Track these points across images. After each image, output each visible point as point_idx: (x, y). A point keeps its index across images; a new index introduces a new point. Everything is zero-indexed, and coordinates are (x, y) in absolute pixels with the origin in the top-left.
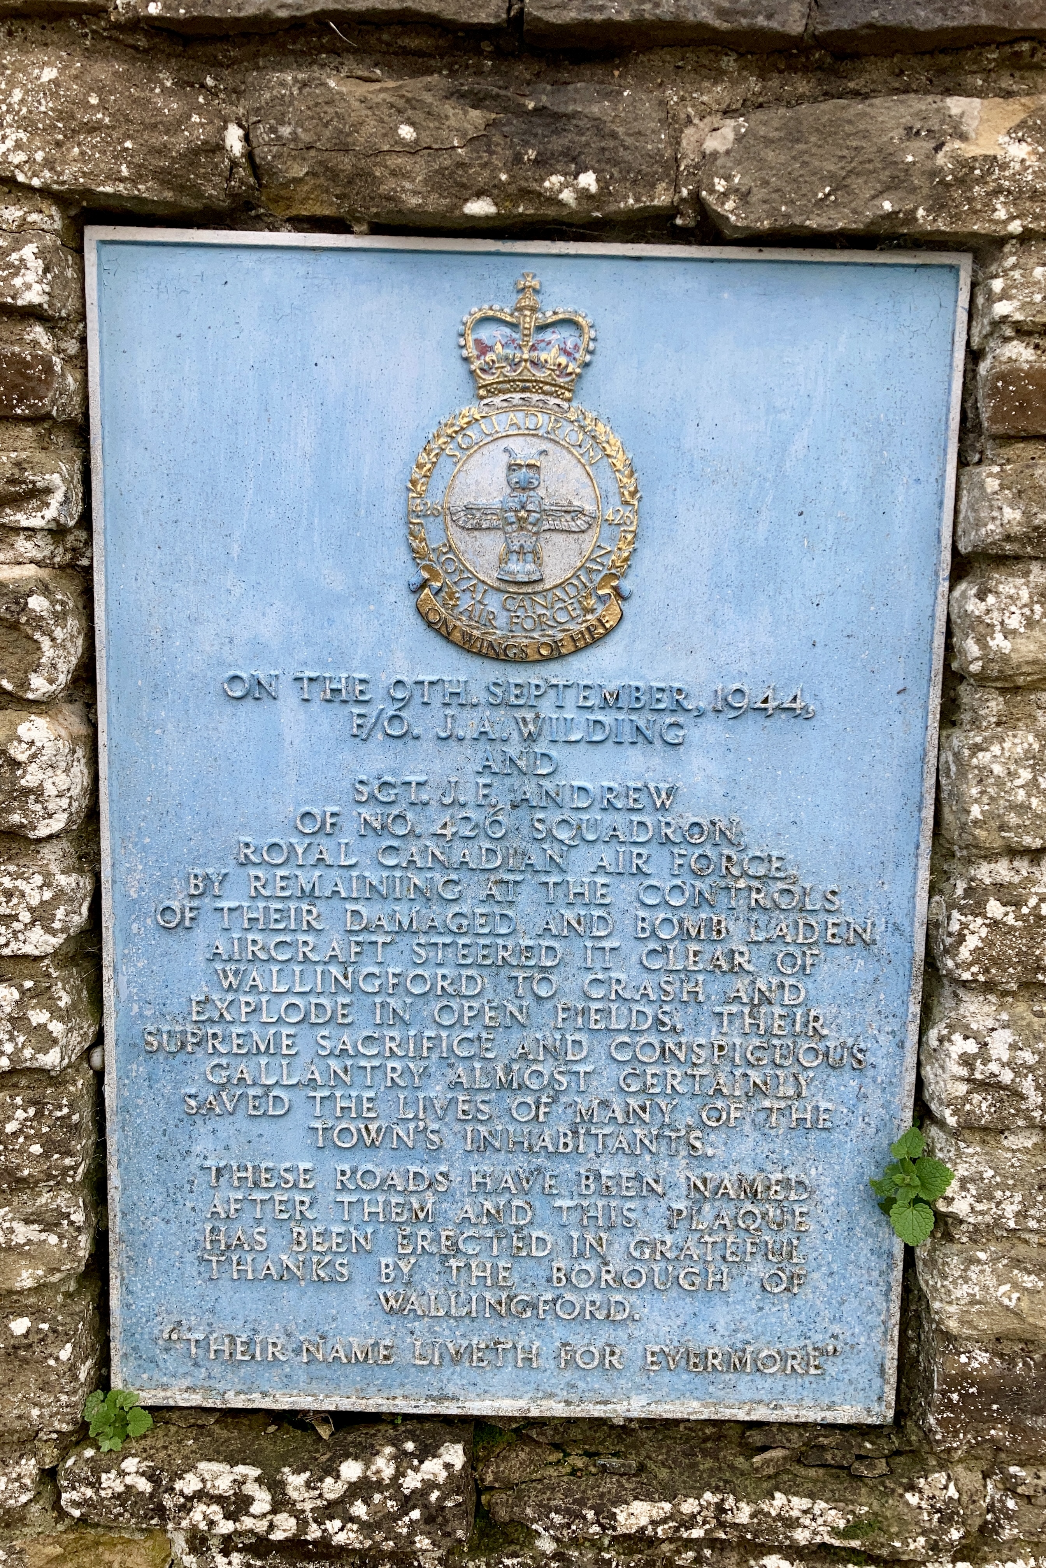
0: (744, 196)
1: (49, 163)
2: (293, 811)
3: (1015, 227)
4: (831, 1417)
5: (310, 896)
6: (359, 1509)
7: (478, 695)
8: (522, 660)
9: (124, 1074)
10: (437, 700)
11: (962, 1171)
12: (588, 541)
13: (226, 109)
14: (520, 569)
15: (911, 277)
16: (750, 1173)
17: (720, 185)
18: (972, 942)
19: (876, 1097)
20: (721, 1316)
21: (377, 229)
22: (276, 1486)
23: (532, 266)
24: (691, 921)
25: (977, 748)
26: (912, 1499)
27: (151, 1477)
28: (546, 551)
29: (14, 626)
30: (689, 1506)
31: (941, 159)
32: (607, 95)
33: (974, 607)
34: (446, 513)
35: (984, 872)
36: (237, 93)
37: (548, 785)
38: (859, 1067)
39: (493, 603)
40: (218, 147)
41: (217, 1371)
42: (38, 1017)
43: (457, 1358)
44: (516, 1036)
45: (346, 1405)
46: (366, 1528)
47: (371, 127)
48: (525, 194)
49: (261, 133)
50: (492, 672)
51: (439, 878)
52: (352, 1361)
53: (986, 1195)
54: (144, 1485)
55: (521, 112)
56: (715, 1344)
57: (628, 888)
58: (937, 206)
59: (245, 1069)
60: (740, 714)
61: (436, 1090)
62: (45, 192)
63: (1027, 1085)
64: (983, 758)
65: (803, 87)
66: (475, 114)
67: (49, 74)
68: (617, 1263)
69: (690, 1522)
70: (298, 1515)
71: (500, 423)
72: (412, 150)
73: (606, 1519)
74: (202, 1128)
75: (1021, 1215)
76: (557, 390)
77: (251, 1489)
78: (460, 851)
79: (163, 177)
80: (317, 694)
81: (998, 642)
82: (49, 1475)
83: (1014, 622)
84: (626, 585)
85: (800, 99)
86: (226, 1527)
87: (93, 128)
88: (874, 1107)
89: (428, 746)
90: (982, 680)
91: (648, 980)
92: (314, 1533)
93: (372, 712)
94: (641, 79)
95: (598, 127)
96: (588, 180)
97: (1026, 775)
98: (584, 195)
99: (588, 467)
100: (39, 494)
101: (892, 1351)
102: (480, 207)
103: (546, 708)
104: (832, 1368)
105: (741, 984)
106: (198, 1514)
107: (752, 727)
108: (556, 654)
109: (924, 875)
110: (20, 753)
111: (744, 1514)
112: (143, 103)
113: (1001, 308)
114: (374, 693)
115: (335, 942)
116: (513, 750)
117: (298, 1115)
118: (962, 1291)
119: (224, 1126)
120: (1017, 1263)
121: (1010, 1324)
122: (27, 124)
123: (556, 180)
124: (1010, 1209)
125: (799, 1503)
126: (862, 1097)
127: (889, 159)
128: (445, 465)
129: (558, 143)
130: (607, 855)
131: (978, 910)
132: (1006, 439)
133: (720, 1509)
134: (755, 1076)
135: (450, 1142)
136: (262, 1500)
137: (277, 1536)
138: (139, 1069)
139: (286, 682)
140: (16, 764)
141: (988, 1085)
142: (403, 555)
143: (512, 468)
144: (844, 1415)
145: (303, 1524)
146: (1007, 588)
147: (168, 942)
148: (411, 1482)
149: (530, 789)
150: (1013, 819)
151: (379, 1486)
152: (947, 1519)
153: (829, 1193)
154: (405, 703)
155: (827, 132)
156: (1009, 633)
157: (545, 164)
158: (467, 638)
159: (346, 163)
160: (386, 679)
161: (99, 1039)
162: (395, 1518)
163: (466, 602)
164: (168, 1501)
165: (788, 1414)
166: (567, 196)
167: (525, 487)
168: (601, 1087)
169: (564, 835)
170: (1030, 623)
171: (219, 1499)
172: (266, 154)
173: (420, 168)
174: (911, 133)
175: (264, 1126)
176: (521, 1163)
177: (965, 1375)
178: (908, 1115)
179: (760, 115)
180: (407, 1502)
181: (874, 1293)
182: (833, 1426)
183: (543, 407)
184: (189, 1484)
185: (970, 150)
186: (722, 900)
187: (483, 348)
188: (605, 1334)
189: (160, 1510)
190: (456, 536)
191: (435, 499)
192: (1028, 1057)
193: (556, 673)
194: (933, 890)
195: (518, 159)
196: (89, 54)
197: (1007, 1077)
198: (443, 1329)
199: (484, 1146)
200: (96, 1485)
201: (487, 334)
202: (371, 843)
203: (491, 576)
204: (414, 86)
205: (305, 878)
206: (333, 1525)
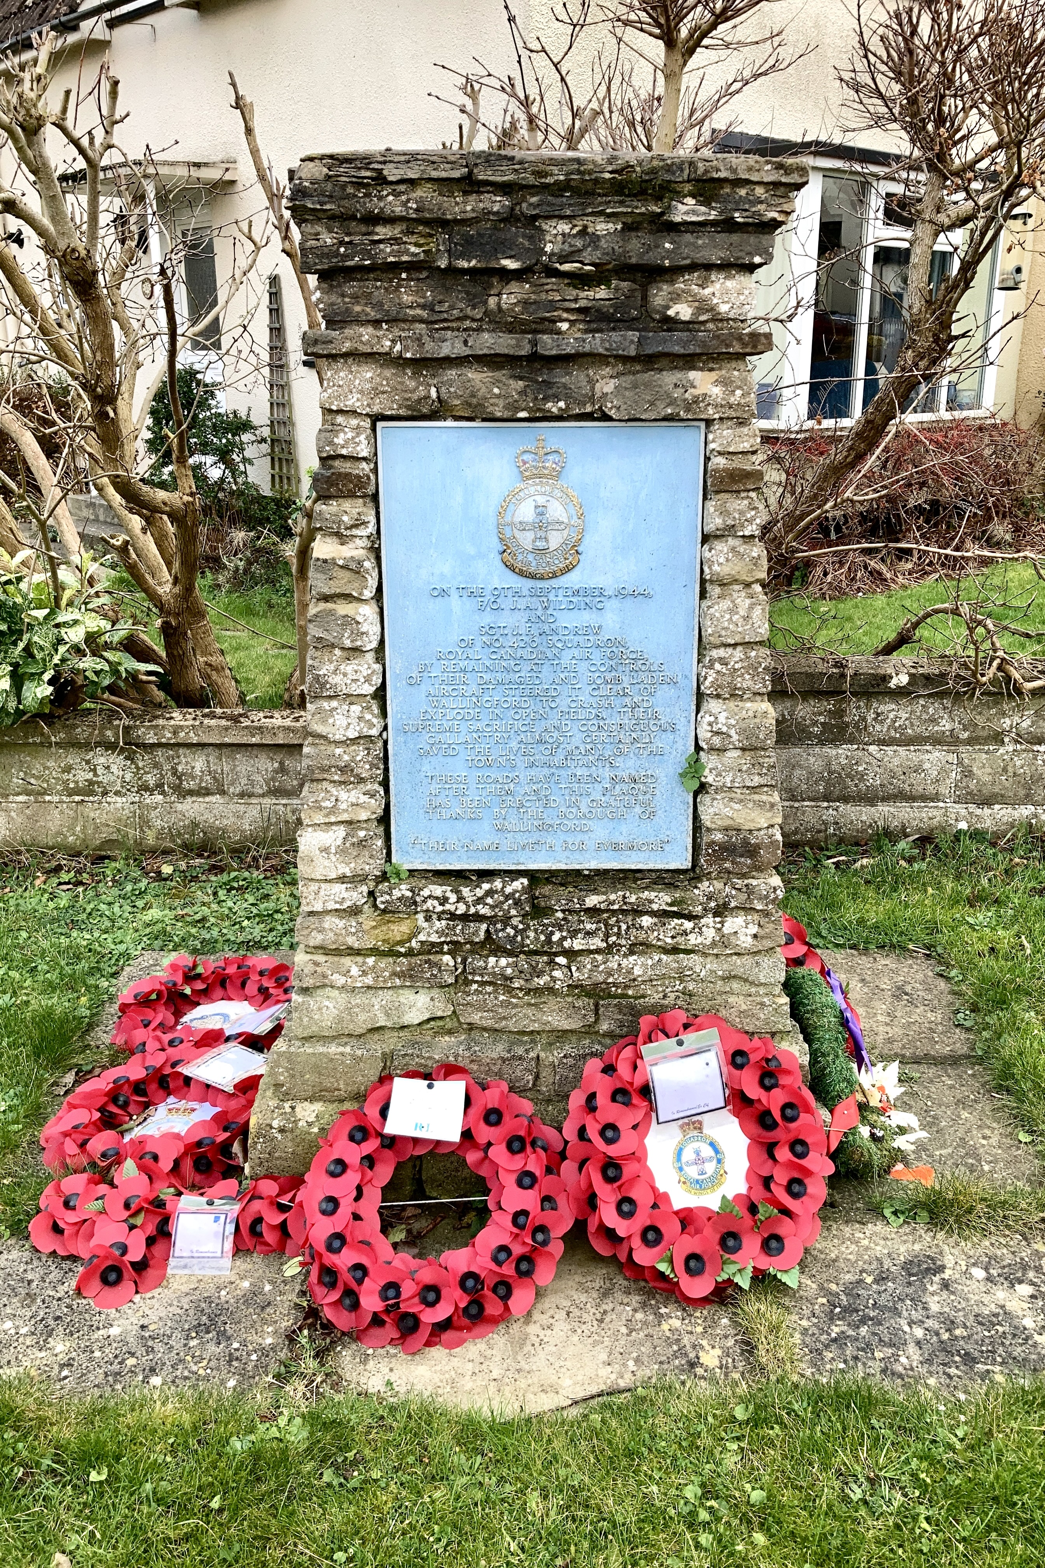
0: (618, 408)
1: (369, 405)
2: (456, 638)
3: (717, 416)
4: (667, 867)
5: (464, 671)
6: (489, 900)
7: (525, 592)
8: (542, 578)
9: (395, 741)
10: (510, 594)
11: (710, 766)
12: (566, 533)
13: (431, 381)
14: (540, 544)
15: (684, 431)
16: (634, 773)
17: (609, 405)
18: (710, 679)
19: (680, 742)
20: (624, 828)
21: (484, 420)
22: (457, 892)
23: (542, 431)
24: (609, 676)
25: (709, 607)
26: (696, 891)
27: (412, 891)
28: (550, 537)
29: (358, 573)
30: (613, 897)
31: (687, 395)
32: (567, 374)
33: (707, 555)
34: (511, 524)
35: (715, 653)
36: (433, 376)
37: (553, 626)
38: (673, 730)
39: (531, 557)
40: (428, 397)
41: (432, 855)
42: (368, 716)
43: (524, 848)
44: (543, 722)
45: (482, 867)
46: (492, 907)
47: (484, 390)
48: (539, 410)
49: (443, 390)
50: (530, 583)
51: (512, 663)
52: (485, 850)
53: (719, 775)
54: (409, 894)
55: (537, 382)
56: (621, 840)
57: (584, 665)
58: (688, 410)
59: (441, 737)
60: (625, 597)
61: (514, 744)
62: (367, 415)
63: (732, 732)
64: (712, 610)
65: (638, 368)
66: (521, 383)
67: (369, 375)
68: (584, 809)
69: (613, 903)
70: (466, 903)
71: (532, 490)
72: (498, 396)
73: (582, 901)
74: (425, 761)
75: (733, 781)
76: (552, 477)
77: (448, 894)
78: (520, 652)
79: (408, 407)
80: (465, 593)
81: (716, 568)
82: (371, 894)
83: (721, 560)
84: (580, 549)
85: (638, 372)
86: (439, 909)
87: (383, 393)
88: (680, 746)
89: (507, 613)
90: (711, 581)
91: (592, 700)
92: (472, 910)
93: (486, 600)
94: (580, 367)
95: (565, 386)
96: (562, 404)
97: (728, 616)
98: (560, 409)
99: (565, 506)
100: (365, 523)
101: (690, 840)
102: (523, 414)
103: (552, 597)
104: (667, 847)
105: (627, 700)
106: (430, 904)
107: (629, 601)
108: (554, 576)
109: (695, 655)
110: (360, 619)
111: (633, 899)
112: (402, 383)
113: (712, 446)
114: (487, 592)
115: (473, 688)
116: (539, 613)
117: (461, 755)
118: (711, 810)
119: (432, 759)
120: (731, 799)
121: (729, 822)
122: (361, 392)
123: (549, 405)
124: (728, 779)
125: (653, 894)
126: (675, 742)
127: (669, 395)
128: (511, 507)
129: (550, 392)
130: (576, 652)
131: (711, 667)
132: (717, 492)
133: (624, 897)
134: (634, 735)
135: (519, 764)
136: (453, 898)
137: (458, 912)
138: (401, 739)
139: (453, 590)
140: (358, 623)
141: (718, 733)
142: (497, 540)
143: (536, 507)
144: (672, 866)
145: (468, 907)
146: (719, 547)
147: (411, 689)
148: (508, 890)
149: (546, 628)
150: (723, 633)
151: (496, 892)
152: (710, 899)
153: (663, 780)
154: (498, 596)
155: (647, 385)
156: (720, 564)
157: (546, 399)
158: (521, 571)
159: (474, 401)
160: (490, 587)
161: (385, 728)
162: (503, 903)
163: (520, 557)
164: (418, 899)
165: (650, 866)
166: (554, 410)
167: (542, 514)
168: (577, 741)
169: (560, 645)
170: (727, 560)
171: (437, 898)
172: (444, 396)
173: (501, 403)
174: (676, 386)
175: (449, 759)
176: (546, 771)
177: (713, 842)
178: (692, 748)
179: (623, 378)
180: (507, 897)
181: (682, 818)
182: (668, 871)
183: (547, 484)
184: (426, 893)
185: (696, 392)
186: (620, 668)
187: (525, 463)
188: (580, 837)
189: (415, 903)
190: (517, 534)
191: (508, 519)
192: (733, 722)
193: (554, 583)
194: (699, 661)
195: (536, 398)
196: (381, 366)
197: (724, 729)
198: (518, 836)
199: (532, 765)
200: (390, 894)
201: (526, 457)
202: (486, 650)
203: (530, 547)
204: (498, 374)
205: (462, 664)
206: (480, 907)
